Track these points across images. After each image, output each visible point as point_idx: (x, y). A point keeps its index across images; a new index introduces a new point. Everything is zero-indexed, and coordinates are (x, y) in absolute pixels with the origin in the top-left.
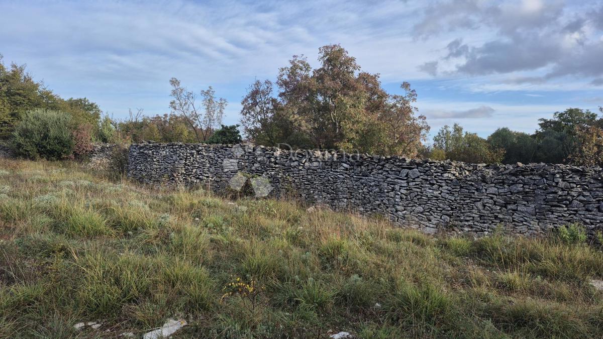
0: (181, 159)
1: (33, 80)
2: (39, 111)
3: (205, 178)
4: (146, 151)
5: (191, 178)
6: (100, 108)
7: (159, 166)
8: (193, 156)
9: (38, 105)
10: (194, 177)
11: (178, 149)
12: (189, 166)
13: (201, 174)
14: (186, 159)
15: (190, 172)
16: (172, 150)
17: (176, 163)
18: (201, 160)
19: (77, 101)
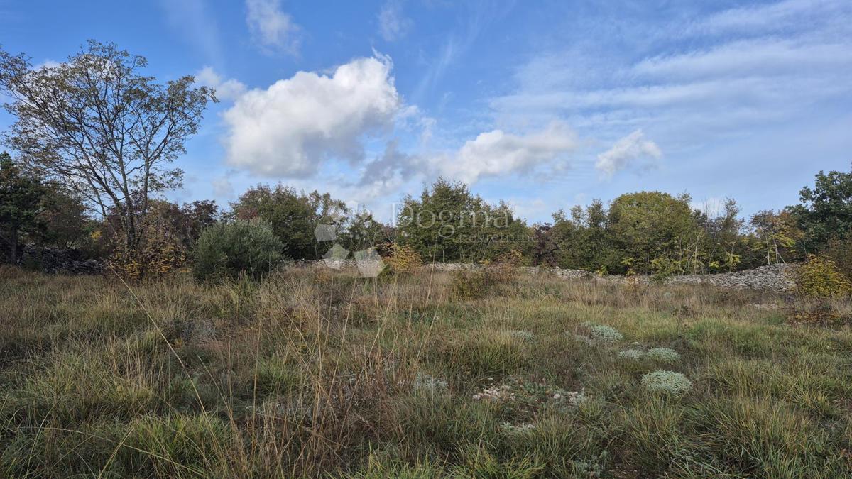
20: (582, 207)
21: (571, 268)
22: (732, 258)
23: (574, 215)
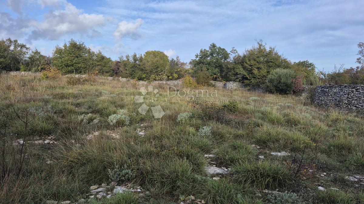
0: (345, 94)
1: (278, 54)
2: (278, 70)
3: (360, 107)
4: (325, 90)
5: (350, 106)
6: (316, 66)
7: (332, 98)
8: (353, 92)
9: (279, 66)
10: (353, 105)
11: (344, 88)
12: (350, 98)
13: (358, 104)
14: (348, 94)
15: (350, 102)
16: (340, 89)
17: (342, 96)
18: (358, 95)
19: (303, 62)
20: (129, 55)
21: (125, 78)
22: (176, 75)
23: (127, 58)
